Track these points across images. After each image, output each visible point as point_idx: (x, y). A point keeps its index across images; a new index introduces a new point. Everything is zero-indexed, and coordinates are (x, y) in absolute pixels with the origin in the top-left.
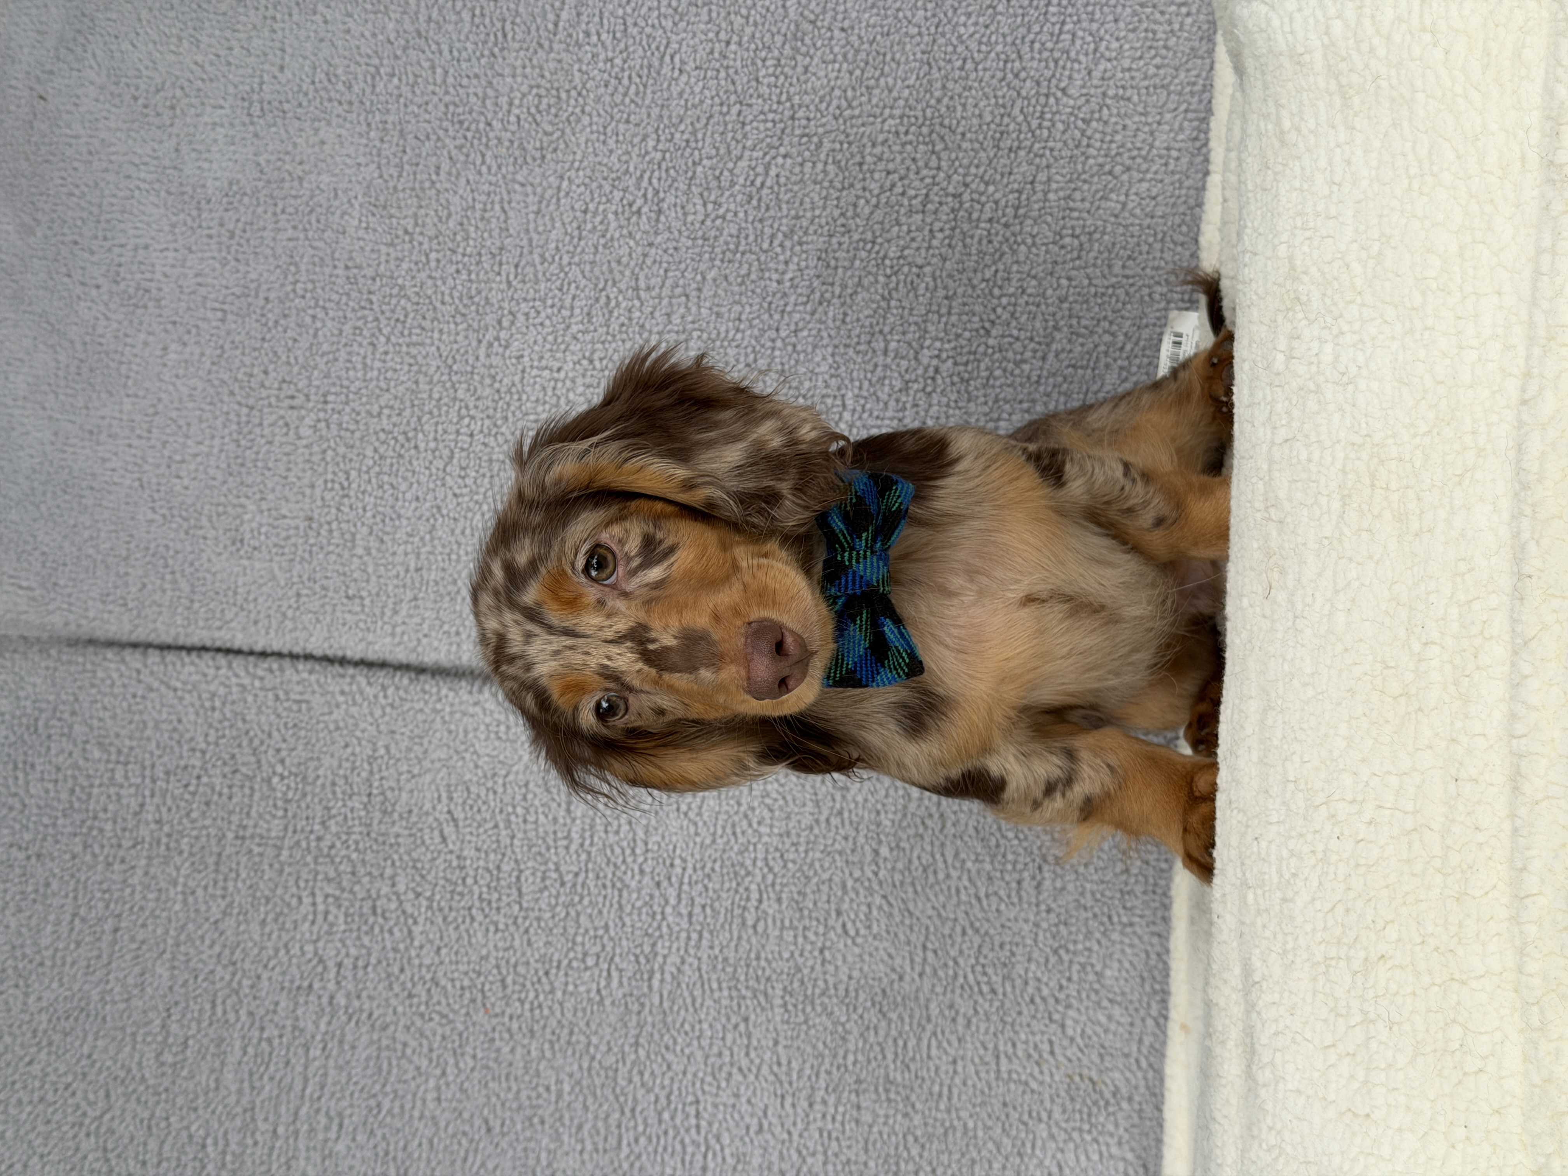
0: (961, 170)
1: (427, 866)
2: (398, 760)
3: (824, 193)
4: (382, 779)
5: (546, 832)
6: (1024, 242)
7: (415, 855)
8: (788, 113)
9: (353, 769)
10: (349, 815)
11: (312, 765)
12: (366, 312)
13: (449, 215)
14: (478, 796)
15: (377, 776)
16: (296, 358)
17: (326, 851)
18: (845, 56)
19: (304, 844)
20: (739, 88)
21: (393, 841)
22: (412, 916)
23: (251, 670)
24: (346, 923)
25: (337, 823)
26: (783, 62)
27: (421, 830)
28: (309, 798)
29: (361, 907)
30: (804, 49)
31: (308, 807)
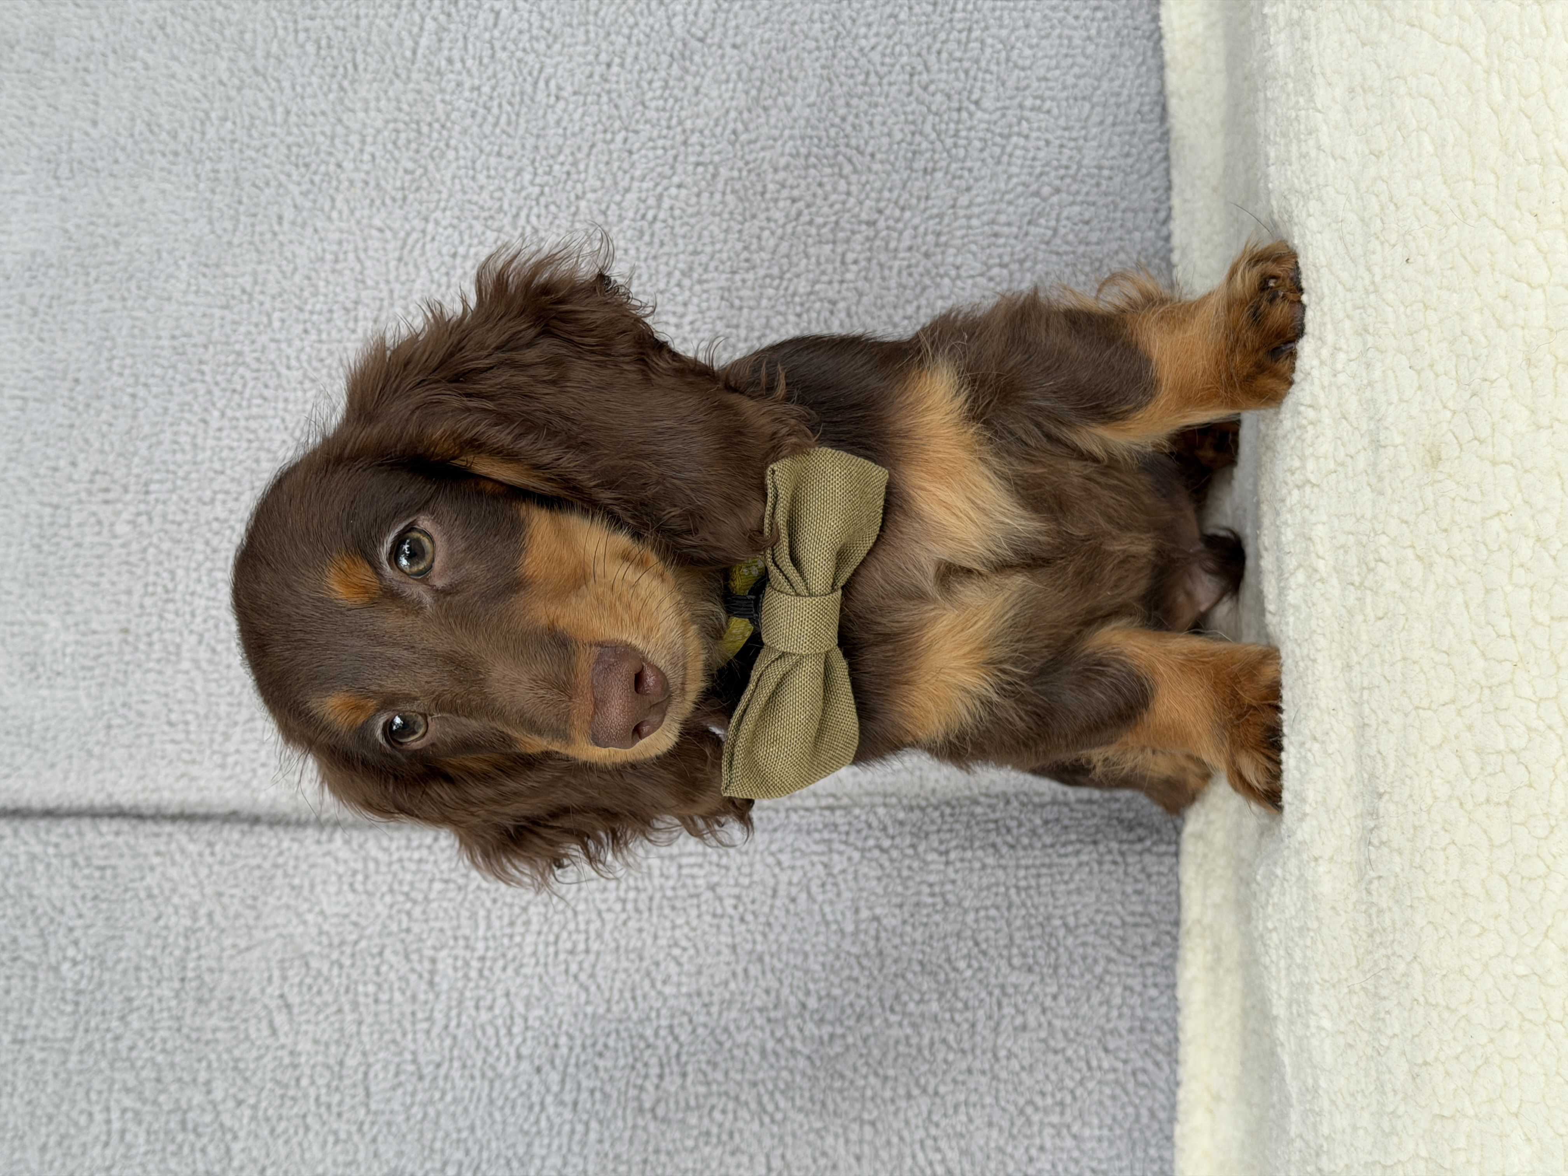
0: (873, 195)
1: (252, 1066)
2: (223, 931)
3: (724, 225)
4: (200, 958)
5: (403, 1014)
6: (947, 274)
7: (237, 1053)
8: (680, 138)
9: (164, 948)
10: (157, 1007)
11: (113, 944)
12: (198, 385)
13: (295, 269)
14: (319, 972)
15: (194, 955)
16: (112, 444)
17: (124, 1054)
18: (739, 74)
19: (98, 1046)
20: (624, 113)
21: (210, 1036)
22: (231, 1130)
23: (42, 835)
24: (148, 1142)
25: (140, 1018)
26: (671, 83)
27: (245, 1020)
28: (106, 988)
29: (167, 1122)
30: (693, 69)
31: (105, 998)
